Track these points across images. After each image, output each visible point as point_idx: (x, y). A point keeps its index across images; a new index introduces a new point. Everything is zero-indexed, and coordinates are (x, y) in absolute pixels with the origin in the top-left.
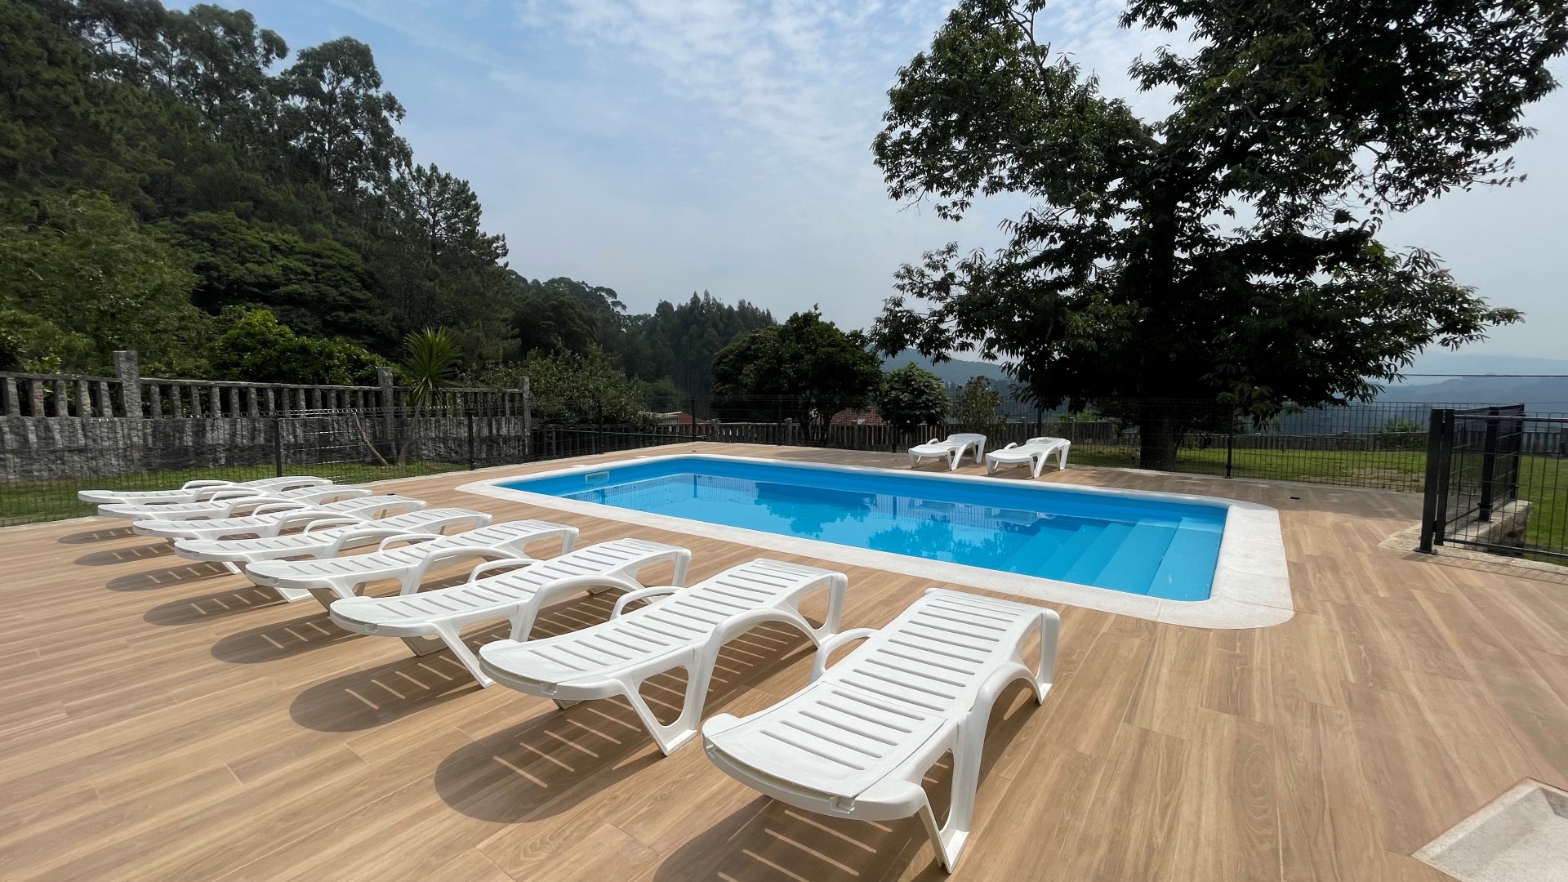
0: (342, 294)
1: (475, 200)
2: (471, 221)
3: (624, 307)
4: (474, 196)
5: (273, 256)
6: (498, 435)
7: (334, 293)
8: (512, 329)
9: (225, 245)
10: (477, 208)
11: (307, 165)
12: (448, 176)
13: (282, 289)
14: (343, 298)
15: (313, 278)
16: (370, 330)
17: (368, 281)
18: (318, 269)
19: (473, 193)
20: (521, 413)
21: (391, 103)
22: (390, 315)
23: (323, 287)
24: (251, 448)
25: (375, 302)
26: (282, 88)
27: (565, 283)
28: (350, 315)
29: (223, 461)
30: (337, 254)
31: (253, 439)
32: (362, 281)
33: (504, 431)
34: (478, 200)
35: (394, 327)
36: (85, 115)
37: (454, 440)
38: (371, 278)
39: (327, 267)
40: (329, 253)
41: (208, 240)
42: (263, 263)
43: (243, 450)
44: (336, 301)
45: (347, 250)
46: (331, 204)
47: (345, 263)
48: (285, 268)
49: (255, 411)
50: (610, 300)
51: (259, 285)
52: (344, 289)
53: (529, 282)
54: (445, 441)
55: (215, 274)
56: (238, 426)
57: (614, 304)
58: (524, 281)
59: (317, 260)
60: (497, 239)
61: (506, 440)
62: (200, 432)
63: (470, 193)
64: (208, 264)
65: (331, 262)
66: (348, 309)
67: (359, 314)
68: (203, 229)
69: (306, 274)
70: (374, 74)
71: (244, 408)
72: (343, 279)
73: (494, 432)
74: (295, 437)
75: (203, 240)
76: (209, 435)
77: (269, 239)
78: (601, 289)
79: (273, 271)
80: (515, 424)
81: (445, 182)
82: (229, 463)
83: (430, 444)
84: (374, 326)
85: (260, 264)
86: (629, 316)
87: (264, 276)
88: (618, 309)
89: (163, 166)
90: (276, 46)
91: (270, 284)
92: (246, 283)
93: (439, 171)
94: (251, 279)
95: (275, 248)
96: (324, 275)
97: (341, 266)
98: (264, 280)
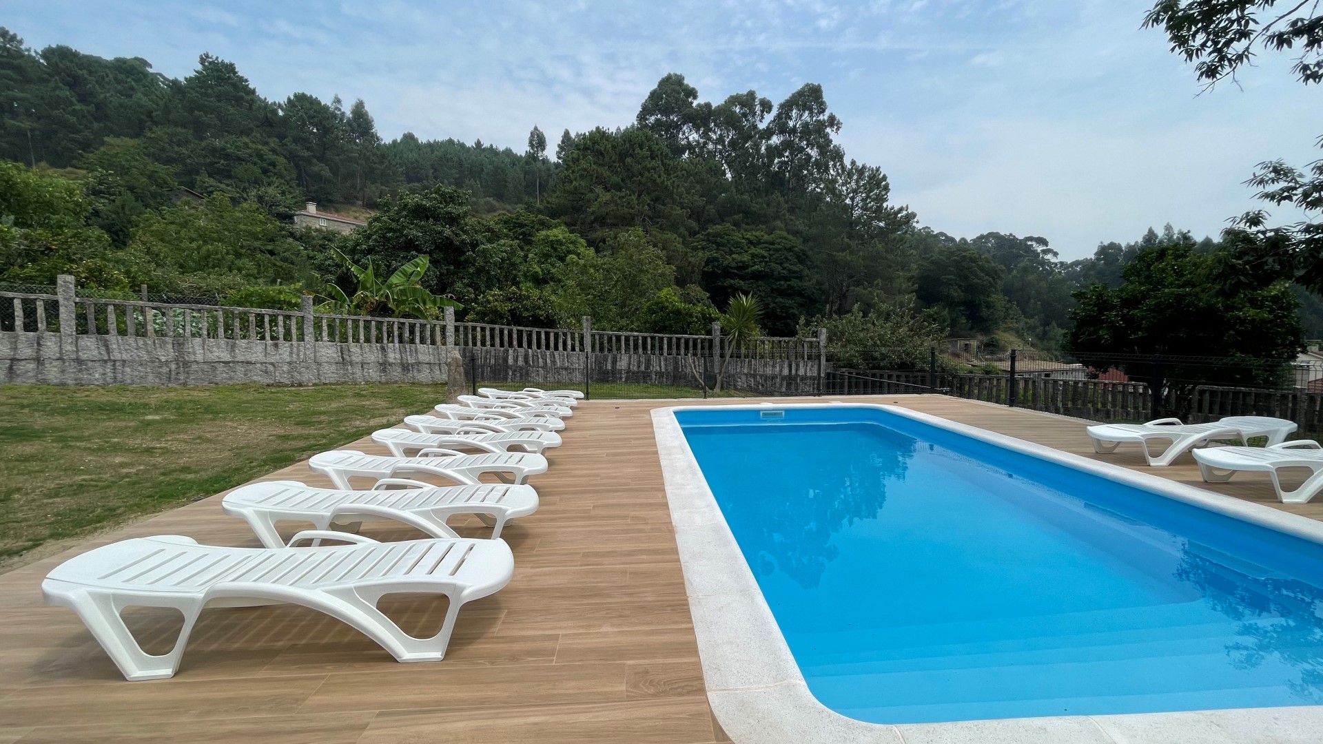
0: (784, 269)
1: (885, 180)
2: (881, 199)
3: (1056, 254)
4: (885, 178)
5: (749, 248)
6: (796, 374)
7: (779, 268)
8: (913, 285)
9: (724, 245)
10: (886, 188)
11: (777, 181)
12: (864, 167)
13: (749, 270)
14: (784, 271)
15: (768, 259)
16: (800, 293)
17: (802, 258)
18: (771, 252)
19: (884, 175)
20: (819, 357)
21: (832, 121)
22: (814, 281)
23: (773, 265)
24: (638, 372)
25: (806, 272)
26: (768, 133)
27: (994, 238)
28: (788, 283)
29: (623, 380)
30: (784, 241)
31: (639, 367)
32: (798, 257)
33: (801, 372)
34: (888, 180)
35: (817, 290)
36: (663, 182)
37: (761, 376)
38: (804, 254)
39: (777, 250)
40: (779, 241)
41: (716, 243)
42: (741, 253)
43: (633, 373)
44: (779, 274)
45: (790, 237)
46: (786, 205)
47: (788, 246)
48: (753, 256)
49: (640, 350)
50: (1040, 249)
51: (737, 268)
52: (786, 265)
53: (958, 240)
54: (754, 376)
55: (716, 264)
56: (632, 359)
57: (1045, 252)
58: (952, 240)
59: (771, 247)
60: (901, 210)
61: (803, 378)
62: (614, 362)
63: (881, 175)
64: (713, 258)
65: (780, 247)
66: (786, 279)
67: (794, 282)
68: (714, 236)
69: (764, 257)
70: (823, 103)
71: (636, 348)
72: (786, 258)
73: (793, 372)
74: (660, 368)
75: (713, 243)
76: (618, 364)
77: (748, 236)
78: (1031, 239)
79: (746, 258)
80: (812, 366)
81: (861, 172)
82: (626, 381)
83: (744, 378)
84: (803, 290)
85: (740, 253)
86: (1062, 263)
87: (741, 262)
88: (1049, 257)
89: (700, 202)
90: (766, 106)
91: (744, 266)
92: (731, 268)
93: (857, 164)
94: (734, 265)
95: (751, 242)
96: (774, 256)
97: (785, 249)
98: (741, 264)
